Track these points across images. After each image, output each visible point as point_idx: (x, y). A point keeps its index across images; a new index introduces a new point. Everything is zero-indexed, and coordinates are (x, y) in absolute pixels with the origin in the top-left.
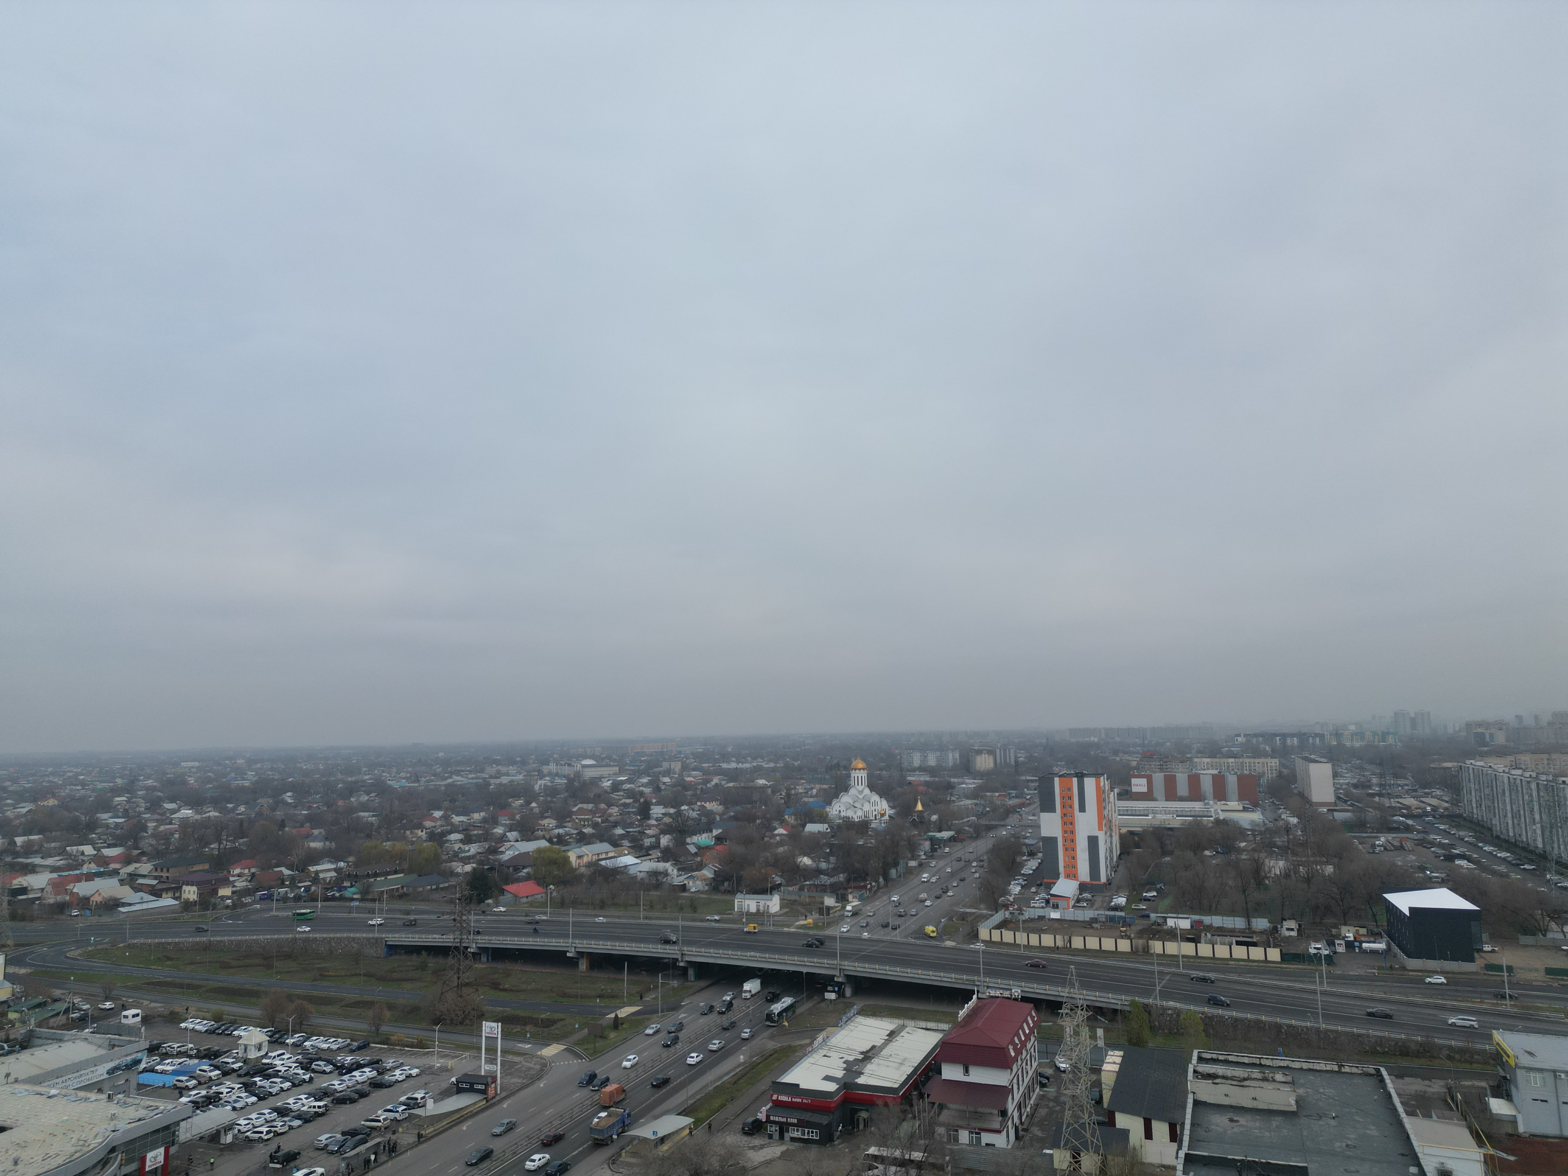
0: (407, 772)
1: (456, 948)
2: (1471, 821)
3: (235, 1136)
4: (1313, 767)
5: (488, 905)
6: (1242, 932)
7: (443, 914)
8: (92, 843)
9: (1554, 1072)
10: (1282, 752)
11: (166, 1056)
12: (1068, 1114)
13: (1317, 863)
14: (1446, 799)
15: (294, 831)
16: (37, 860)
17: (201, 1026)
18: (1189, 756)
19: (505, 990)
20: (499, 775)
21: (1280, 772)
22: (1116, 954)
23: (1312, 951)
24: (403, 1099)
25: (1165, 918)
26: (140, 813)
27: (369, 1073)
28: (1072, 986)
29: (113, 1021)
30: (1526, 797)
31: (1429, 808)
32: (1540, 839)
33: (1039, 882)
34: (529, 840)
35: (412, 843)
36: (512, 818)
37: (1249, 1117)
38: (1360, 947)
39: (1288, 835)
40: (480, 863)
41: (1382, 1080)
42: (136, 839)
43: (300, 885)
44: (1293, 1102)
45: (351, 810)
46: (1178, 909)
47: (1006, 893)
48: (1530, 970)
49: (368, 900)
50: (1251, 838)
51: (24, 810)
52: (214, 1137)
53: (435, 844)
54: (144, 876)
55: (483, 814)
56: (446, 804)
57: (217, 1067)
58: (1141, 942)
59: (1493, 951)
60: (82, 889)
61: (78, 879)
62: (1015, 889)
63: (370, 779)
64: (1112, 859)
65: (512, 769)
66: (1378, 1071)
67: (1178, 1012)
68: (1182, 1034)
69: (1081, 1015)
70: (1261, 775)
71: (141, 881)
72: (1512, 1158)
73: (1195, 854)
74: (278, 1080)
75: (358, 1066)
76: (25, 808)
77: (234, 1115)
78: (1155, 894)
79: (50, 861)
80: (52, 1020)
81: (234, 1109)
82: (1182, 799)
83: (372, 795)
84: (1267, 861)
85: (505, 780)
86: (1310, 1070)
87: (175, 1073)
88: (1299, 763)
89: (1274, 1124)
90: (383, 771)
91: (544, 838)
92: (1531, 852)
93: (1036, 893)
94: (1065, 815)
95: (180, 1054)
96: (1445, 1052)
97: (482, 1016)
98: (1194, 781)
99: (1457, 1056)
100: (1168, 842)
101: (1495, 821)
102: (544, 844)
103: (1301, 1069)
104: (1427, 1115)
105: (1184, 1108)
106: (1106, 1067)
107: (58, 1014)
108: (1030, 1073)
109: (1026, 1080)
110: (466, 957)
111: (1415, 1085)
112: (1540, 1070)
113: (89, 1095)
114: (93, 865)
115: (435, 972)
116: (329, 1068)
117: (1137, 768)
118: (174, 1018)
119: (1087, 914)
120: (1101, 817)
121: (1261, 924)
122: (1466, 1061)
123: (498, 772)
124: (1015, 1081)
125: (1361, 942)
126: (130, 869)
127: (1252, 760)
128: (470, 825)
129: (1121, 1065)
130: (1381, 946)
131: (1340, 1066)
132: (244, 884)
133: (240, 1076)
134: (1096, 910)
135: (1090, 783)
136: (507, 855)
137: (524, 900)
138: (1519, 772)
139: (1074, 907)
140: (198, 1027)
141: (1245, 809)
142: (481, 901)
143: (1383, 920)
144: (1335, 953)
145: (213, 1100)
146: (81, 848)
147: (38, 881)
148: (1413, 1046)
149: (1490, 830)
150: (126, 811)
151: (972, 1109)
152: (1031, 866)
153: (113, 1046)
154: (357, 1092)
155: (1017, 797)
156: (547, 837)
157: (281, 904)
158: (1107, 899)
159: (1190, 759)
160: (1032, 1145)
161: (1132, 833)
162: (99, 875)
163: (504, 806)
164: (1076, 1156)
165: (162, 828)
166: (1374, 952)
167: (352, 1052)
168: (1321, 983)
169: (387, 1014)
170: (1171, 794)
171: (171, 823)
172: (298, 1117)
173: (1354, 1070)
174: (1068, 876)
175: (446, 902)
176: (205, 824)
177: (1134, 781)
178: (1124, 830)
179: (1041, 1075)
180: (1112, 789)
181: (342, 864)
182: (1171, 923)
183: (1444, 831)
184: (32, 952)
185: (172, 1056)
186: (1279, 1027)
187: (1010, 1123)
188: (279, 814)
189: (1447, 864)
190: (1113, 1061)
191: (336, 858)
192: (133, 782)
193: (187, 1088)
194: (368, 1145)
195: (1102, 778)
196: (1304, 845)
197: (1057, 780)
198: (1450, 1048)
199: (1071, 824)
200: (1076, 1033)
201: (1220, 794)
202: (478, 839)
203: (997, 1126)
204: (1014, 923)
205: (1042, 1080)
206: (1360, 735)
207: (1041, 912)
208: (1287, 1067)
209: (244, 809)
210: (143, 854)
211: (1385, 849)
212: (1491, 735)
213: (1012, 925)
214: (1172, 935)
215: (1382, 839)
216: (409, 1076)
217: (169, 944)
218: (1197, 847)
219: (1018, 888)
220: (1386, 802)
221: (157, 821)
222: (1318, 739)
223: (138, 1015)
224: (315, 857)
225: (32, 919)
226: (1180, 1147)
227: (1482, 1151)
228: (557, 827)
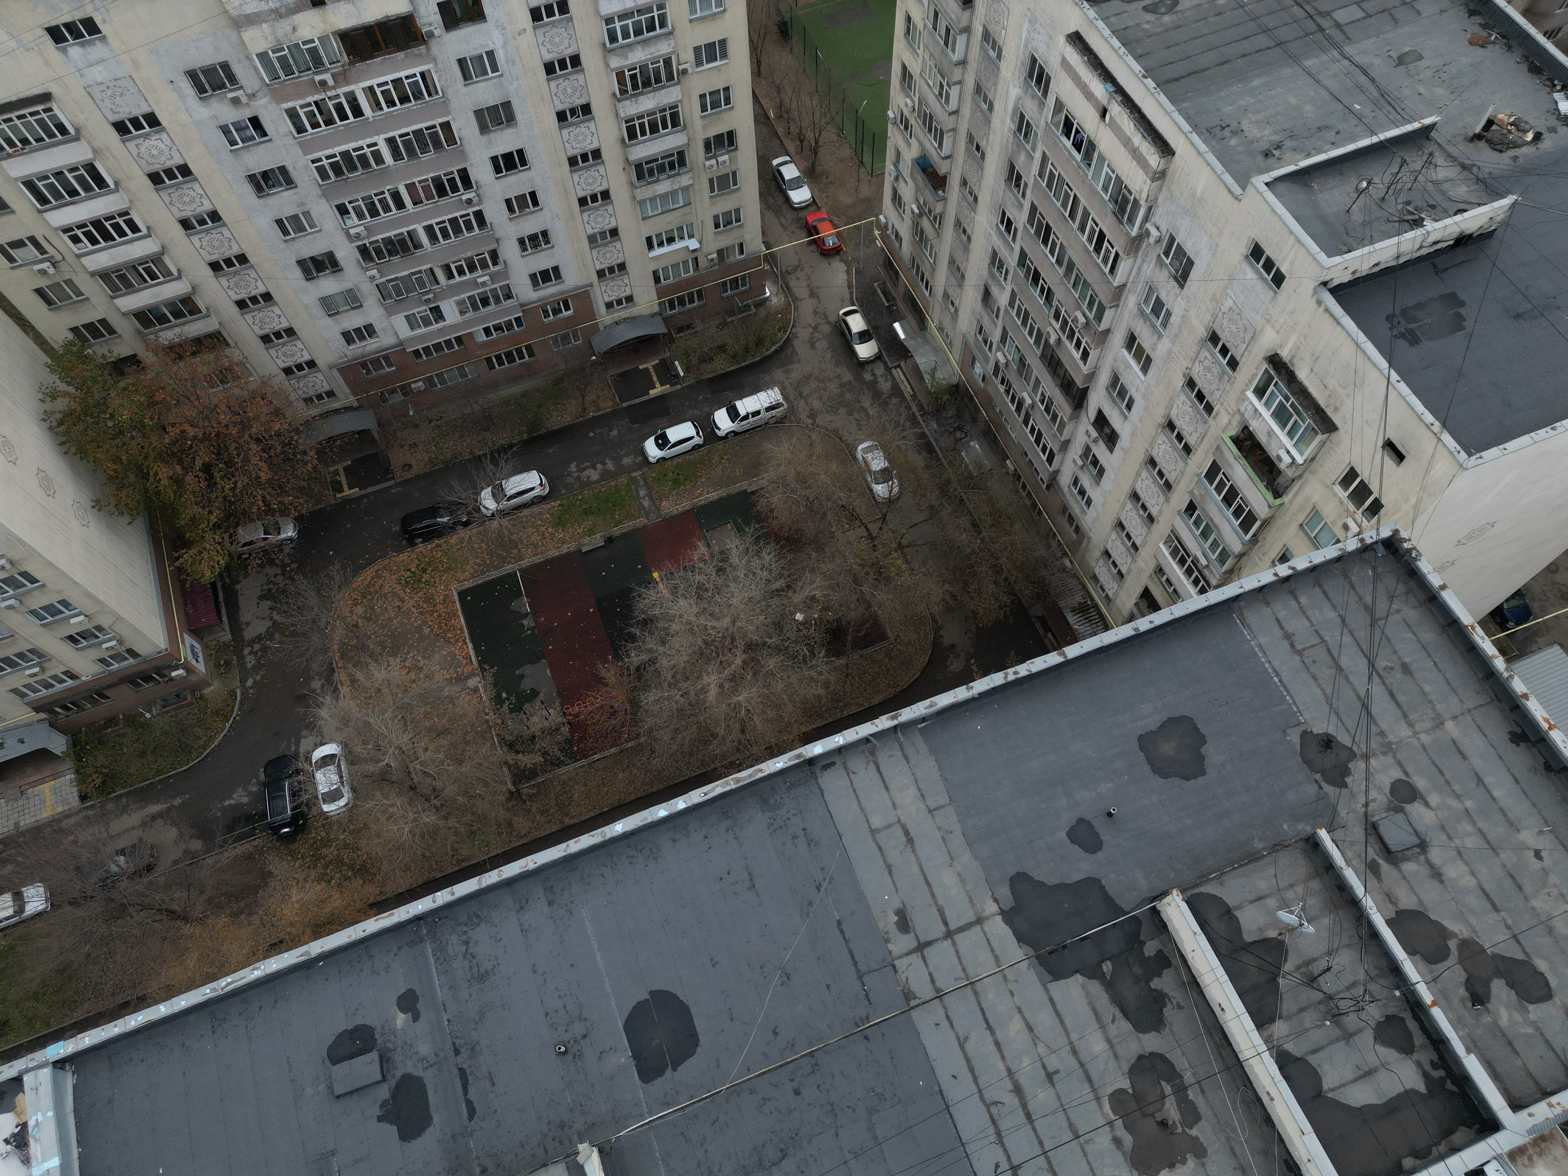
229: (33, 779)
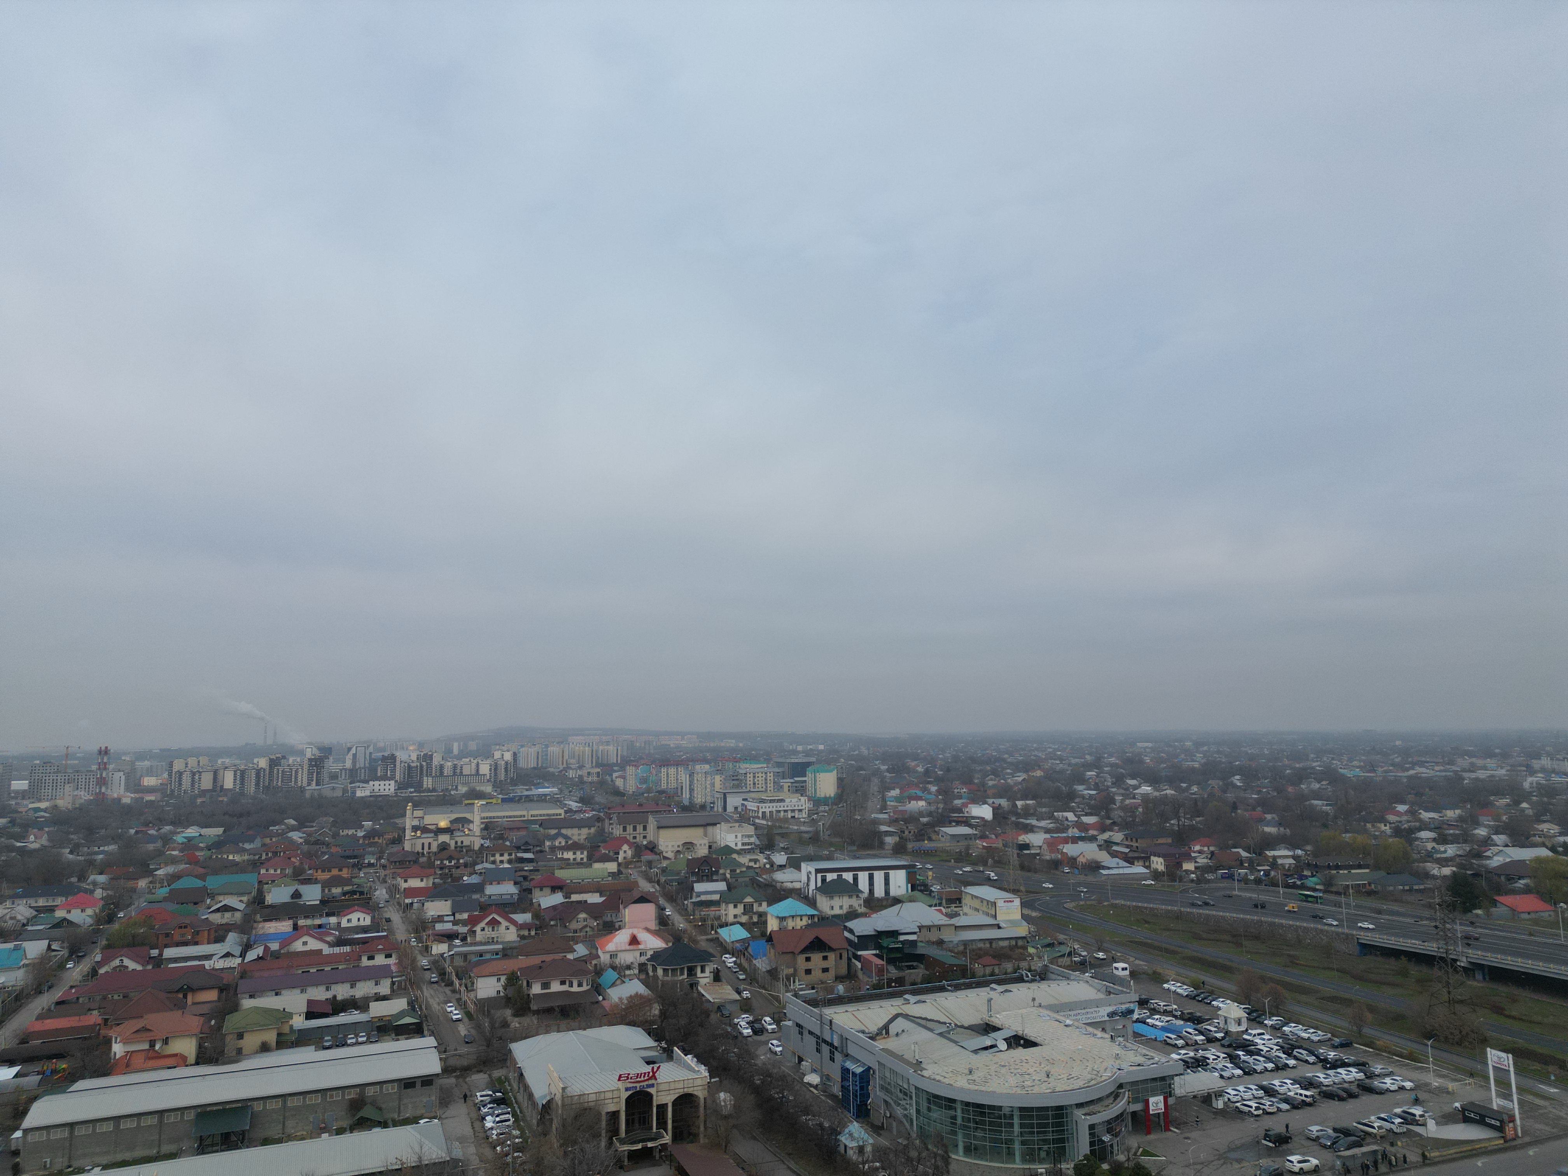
0: (1360, 761)
1: (1441, 958)
3: (1225, 1103)
5: (1477, 916)
7: (1422, 919)
8: (1072, 810)
11: (1154, 1011)
15: (1247, 814)
16: (1034, 822)
17: (1183, 990)
19: (1513, 1018)
20: (1473, 768)
24: (1398, 1110)
26: (1108, 787)
27: (1353, 1074)
29: (1107, 971)
34: (1523, 846)
35: (1376, 837)
36: (1497, 818)
40: (1461, 866)
42: (1108, 811)
43: (1259, 868)
45: (1303, 797)
49: (1332, 892)
51: (1020, 779)
52: (1207, 1099)
53: (1402, 840)
54: (1117, 844)
55: (1458, 812)
56: (1411, 797)
57: (1201, 1033)
60: (1070, 850)
61: (1066, 841)
63: (1319, 766)
65: (1490, 763)
71: (1115, 848)
74: (1262, 1059)
75: (1344, 1065)
76: (1021, 777)
77: (1221, 1083)
79: (1043, 824)
80: (1060, 960)
81: (1222, 1077)
83: (1324, 783)
85: (1482, 774)
87: (1163, 1029)
90: (1333, 759)
91: (1543, 845)
95: (1166, 1013)
97: (1485, 1042)
102: (1544, 852)
107: (1063, 956)
110: (1456, 970)
113: (1096, 1032)
114: (1075, 830)
115: (1419, 981)
116: (1312, 1059)
118: (1158, 979)
123: (1473, 765)
126: (1106, 836)
128: (1443, 822)
132: (1205, 861)
133: (1223, 1046)
136: (1496, 862)
137: (1526, 916)
140: (1179, 991)
142: (1467, 910)
145: (1199, 1064)
146: (1066, 814)
147: (1036, 839)
150: (1096, 784)
153: (1110, 993)
154: (1345, 1090)
156: (1550, 845)
157: (1243, 885)
162: (1082, 839)
163: (1486, 805)
165: (1128, 802)
167: (1334, 1047)
169: (1369, 1016)
171: (1134, 798)
172: (1286, 1100)
175: (1423, 905)
176: (1164, 800)
181: (1299, 852)
184: (1039, 900)
185: (1159, 1013)
188: (1230, 796)
191: (1293, 846)
192: (1099, 759)
193: (1175, 1046)
194: (1364, 1149)
202: (1455, 840)
209: (1196, 790)
210: (1114, 823)
216: (1402, 1088)
217: (1146, 908)
221: (1123, 795)
223: (1126, 969)
224: (1271, 842)
225: (1036, 872)
228: (1561, 834)
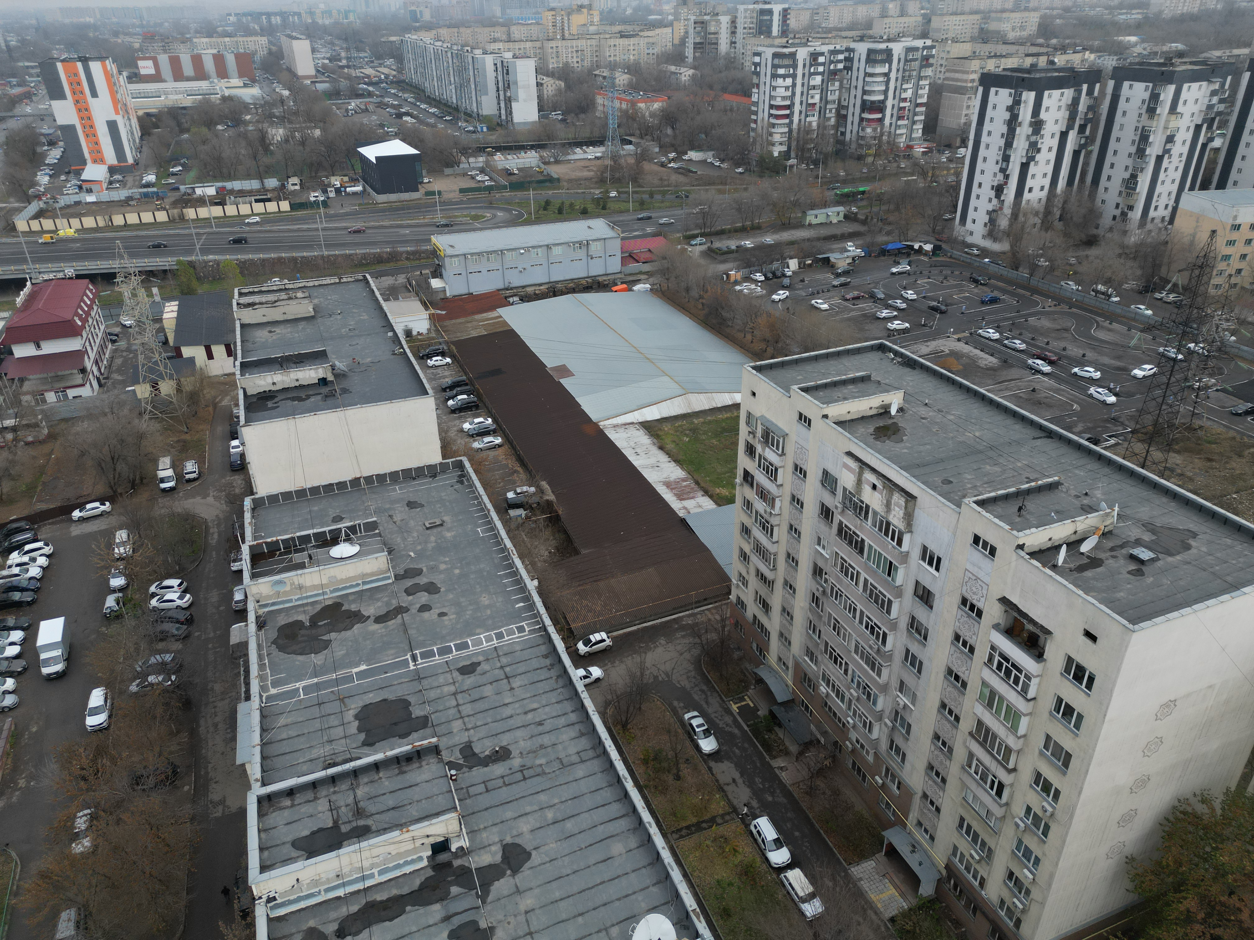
2: (411, 86)
4: (295, 43)
6: (258, 192)
9: (465, 255)
10: (269, 31)
12: (141, 358)
13: (308, 128)
14: (394, 67)
18: (188, 36)
21: (270, 49)
22: (155, 224)
23: (312, 199)
25: (193, 188)
28: (121, 257)
30: (445, 64)
31: (383, 76)
32: (454, 97)
33: (67, 170)
37: (282, 327)
38: (345, 191)
39: (283, 106)
41: (368, 282)
44: (311, 310)
46: (203, 179)
47: (34, 184)
48: (451, 192)
50: (254, 111)
58: (176, 212)
59: (429, 182)
62: (43, 179)
64: (134, 141)
66: (364, 276)
67: (218, 263)
68: (224, 278)
69: (135, 281)
70: (254, 53)
72: (444, 312)
73: (210, 129)
78: (181, 168)
82: (189, 79)
84: (269, 130)
86: (320, 285)
88: (284, 39)
89: (300, 327)
92: (450, 107)
93: (67, 181)
94: (77, 101)
96: (404, 256)
98: (197, 60)
99: (412, 257)
100: (184, 120)
101: (427, 85)
103: (314, 286)
104: (396, 299)
105: (234, 331)
106: (165, 316)
108: (100, 335)
109: (98, 341)
111: (388, 281)
112: (457, 256)
117: (141, 50)
119: (121, 194)
120: (115, 101)
121: (272, 183)
122: (417, 259)
124: (87, 344)
125: (345, 188)
127: (245, 39)
129: (178, 311)
130: (359, 188)
131: (340, 279)
134: (130, 189)
135: (96, 67)
138: (439, 43)
139: (107, 189)
141: (245, 86)
143: (358, 167)
144: (328, 198)
148: (385, 256)
149: (424, 91)
151: (52, 374)
152: (54, 155)
155: (19, 85)
158: (138, 178)
159: (190, 40)
160: (115, 388)
161: (148, 115)
164: (155, 386)
166: (355, 194)
168: (321, 222)
170: (178, 76)
173: (349, 279)
174: (95, 161)
177: (141, 63)
178: (140, 113)
179: (110, 334)
180: (120, 73)
182: (199, 192)
183: (394, 94)
186: (294, 259)
187: (91, 376)
189: (398, 120)
190: (171, 311)
195: (107, 62)
196: (296, 113)
197: (59, 65)
198: (407, 252)
199: (86, 110)
200: (134, 295)
201: (223, 73)
203: (80, 381)
204: (50, 211)
205: (111, 337)
206: (328, 13)
207: (76, 198)
208: (305, 287)
211: (356, 112)
212: (421, 12)
213: (49, 214)
214: (202, 202)
215: (353, 104)
218: (210, 123)
219: (46, 179)
220: (354, 73)
222: (296, 18)
226: (236, 359)
227: (428, 312)
229: (896, 880)
